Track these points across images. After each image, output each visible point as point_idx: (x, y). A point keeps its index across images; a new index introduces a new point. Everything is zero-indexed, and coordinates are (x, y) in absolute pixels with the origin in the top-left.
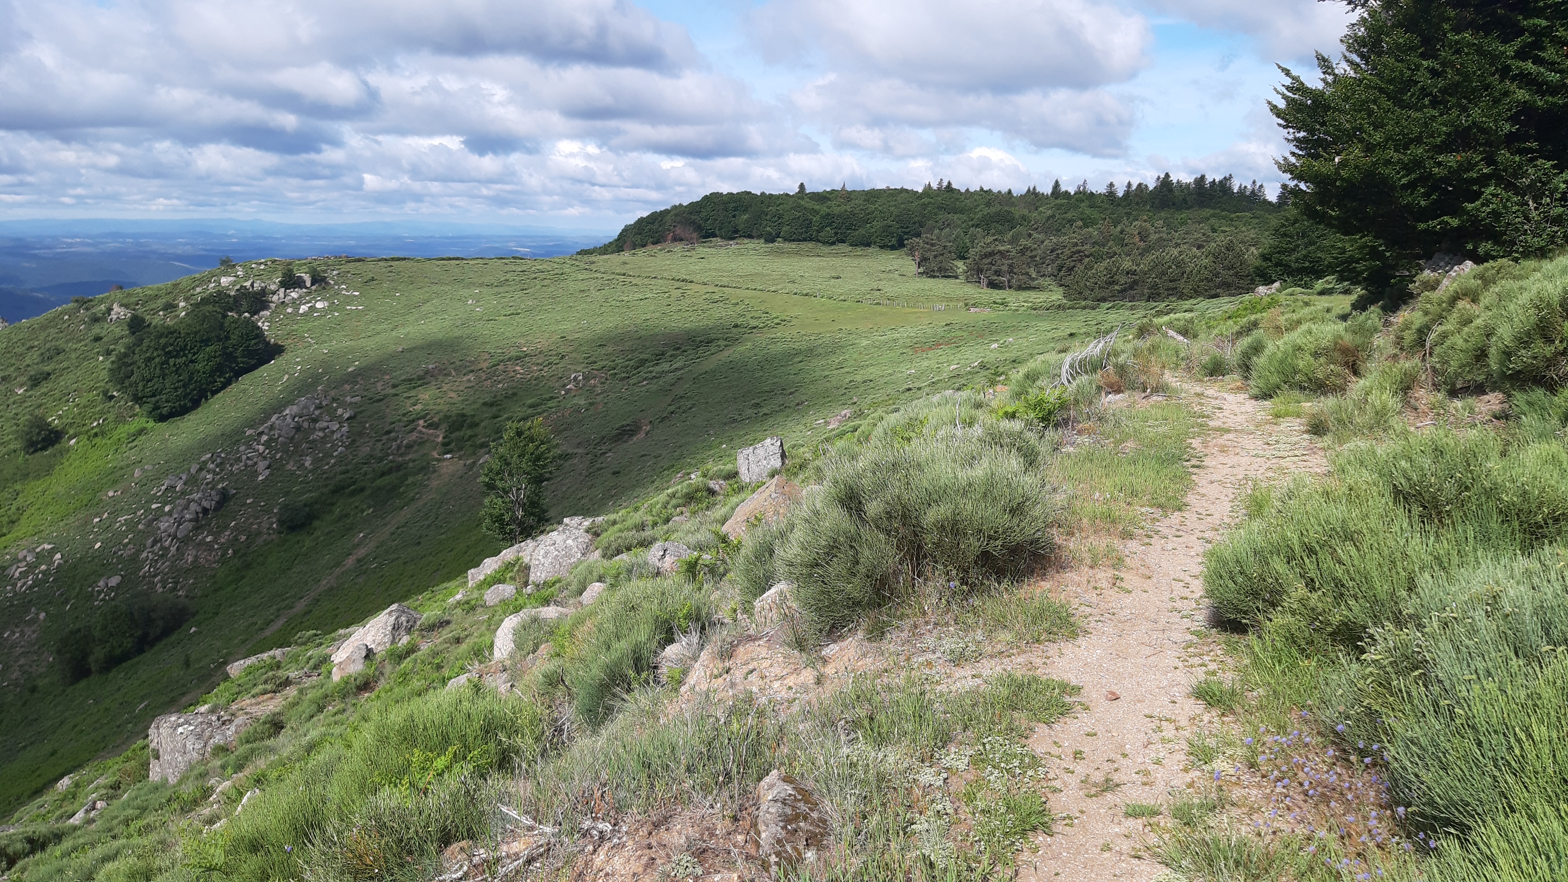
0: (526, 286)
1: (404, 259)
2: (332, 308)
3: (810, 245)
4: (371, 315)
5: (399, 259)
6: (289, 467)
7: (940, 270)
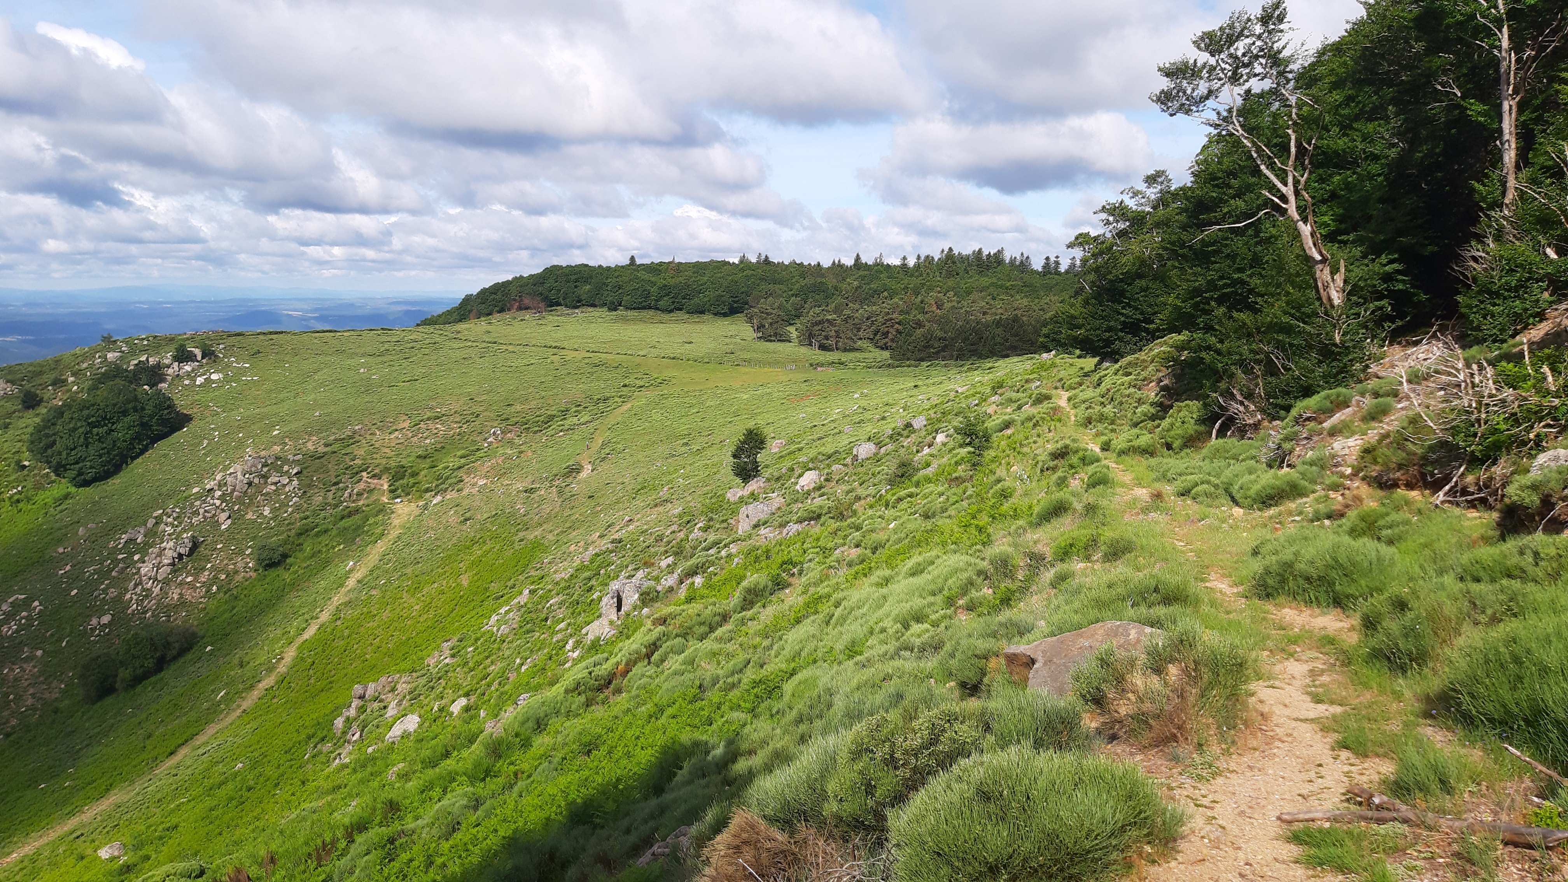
0: (407, 355)
1: (281, 333)
2: (227, 380)
3: (651, 312)
4: (267, 386)
5: (276, 333)
6: (248, 517)
7: (776, 335)
